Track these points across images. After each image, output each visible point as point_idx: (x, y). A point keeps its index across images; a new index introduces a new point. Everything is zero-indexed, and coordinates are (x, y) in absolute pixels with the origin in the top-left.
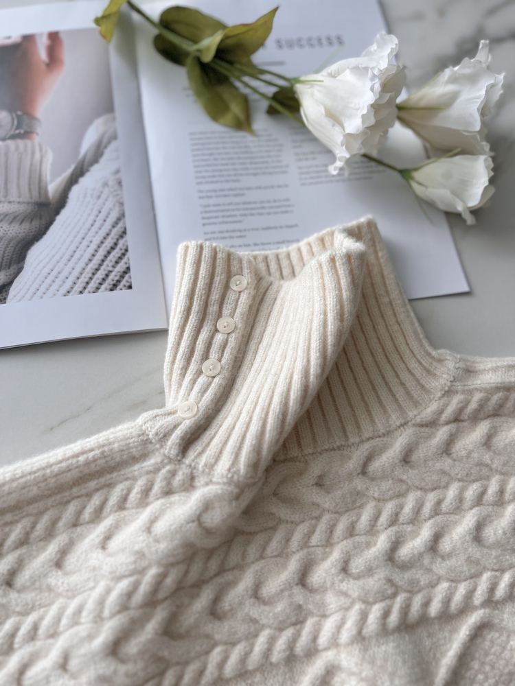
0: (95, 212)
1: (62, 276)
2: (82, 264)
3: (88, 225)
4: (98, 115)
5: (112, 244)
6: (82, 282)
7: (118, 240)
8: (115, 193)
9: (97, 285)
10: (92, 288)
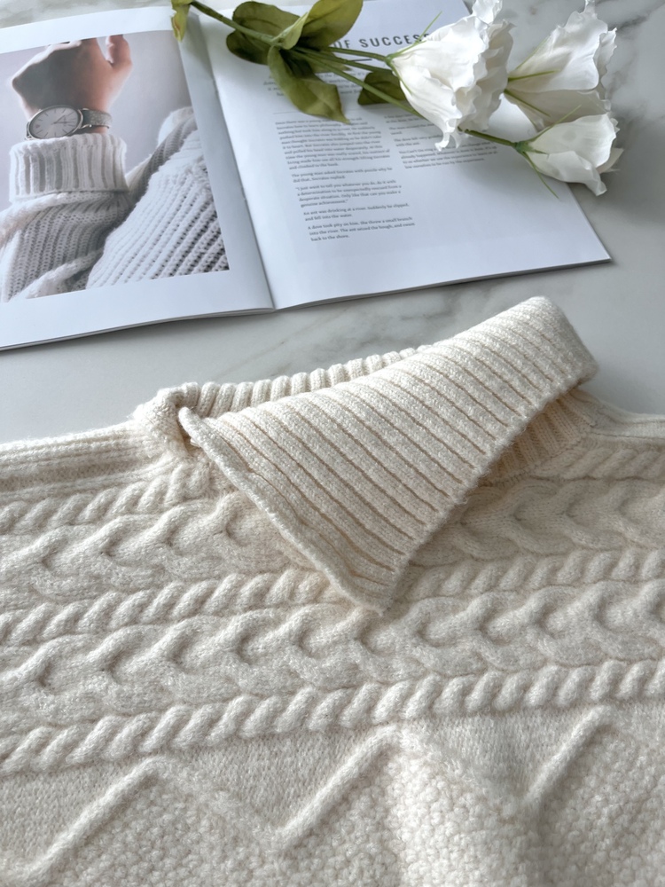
0: (179, 197)
1: (148, 260)
2: (170, 247)
3: (173, 209)
5: (201, 227)
6: (171, 265)
7: (208, 223)
8: (200, 179)
9: (188, 267)
10: (183, 269)
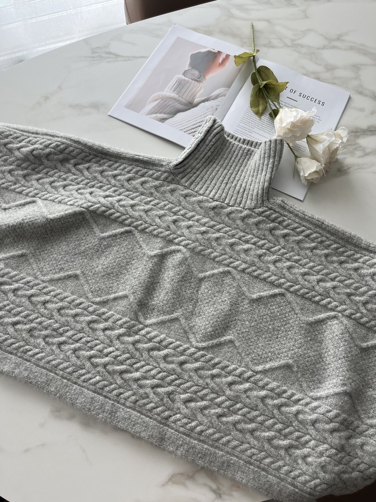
4: (224, 87)
9: (190, 132)
